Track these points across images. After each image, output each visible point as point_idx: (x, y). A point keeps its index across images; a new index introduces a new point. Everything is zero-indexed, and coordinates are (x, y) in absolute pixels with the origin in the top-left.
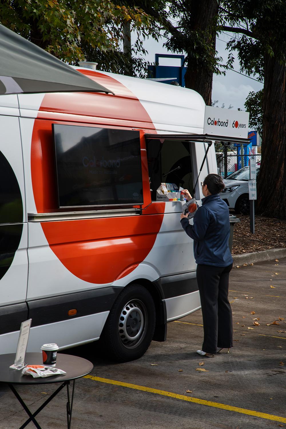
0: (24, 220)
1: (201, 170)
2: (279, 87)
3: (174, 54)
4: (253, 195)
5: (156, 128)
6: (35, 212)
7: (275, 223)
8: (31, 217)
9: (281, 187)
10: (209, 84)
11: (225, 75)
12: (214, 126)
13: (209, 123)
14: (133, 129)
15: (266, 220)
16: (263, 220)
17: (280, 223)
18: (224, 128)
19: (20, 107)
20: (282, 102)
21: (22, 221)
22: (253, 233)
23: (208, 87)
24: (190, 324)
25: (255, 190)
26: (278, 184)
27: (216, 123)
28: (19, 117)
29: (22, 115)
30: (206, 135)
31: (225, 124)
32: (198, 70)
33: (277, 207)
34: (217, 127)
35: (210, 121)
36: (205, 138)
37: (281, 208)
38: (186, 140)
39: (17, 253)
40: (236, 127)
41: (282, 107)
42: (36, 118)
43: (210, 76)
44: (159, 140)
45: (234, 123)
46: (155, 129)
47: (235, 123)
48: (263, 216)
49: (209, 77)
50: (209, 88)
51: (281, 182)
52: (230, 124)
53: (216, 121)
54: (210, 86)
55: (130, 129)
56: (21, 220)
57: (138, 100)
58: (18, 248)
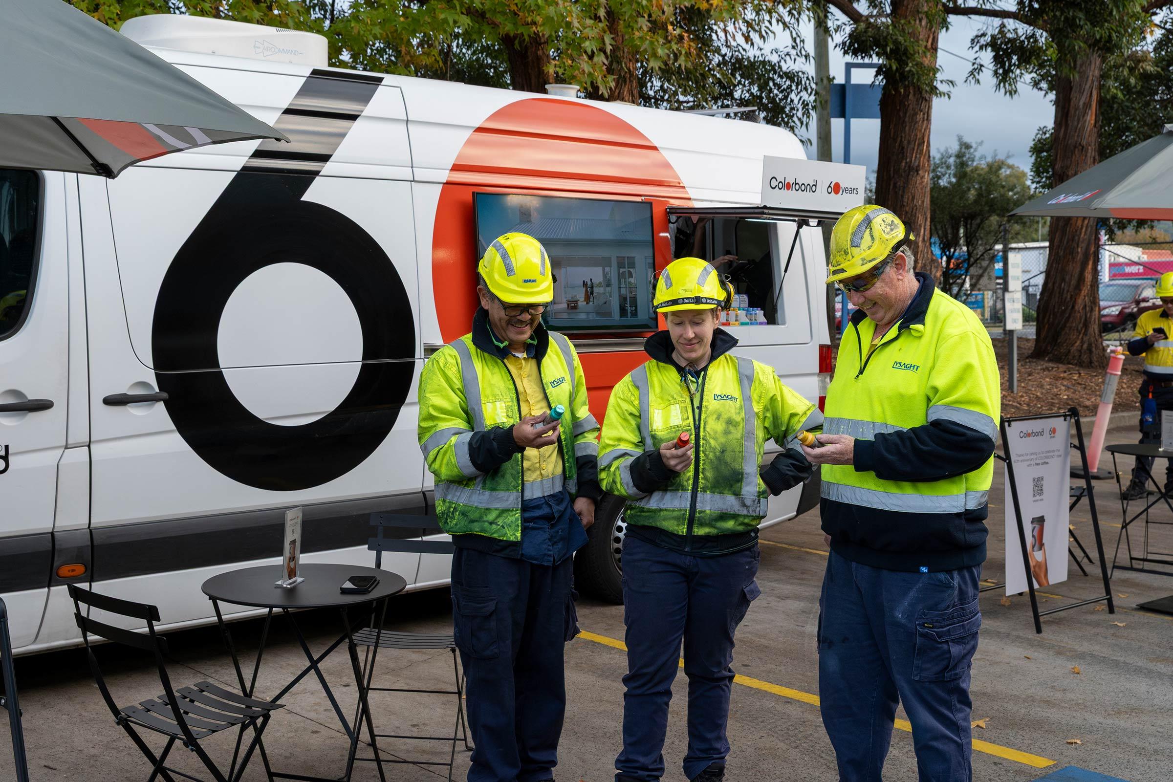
0: (417, 355)
1: (786, 271)
2: (1084, 116)
3: (855, 61)
4: (1015, 321)
5: (692, 197)
6: (438, 340)
7: (1071, 374)
8: (431, 350)
9: (1085, 306)
10: (924, 114)
11: (949, 97)
12: (785, 192)
13: (773, 186)
14: (643, 198)
15: (1053, 368)
16: (1047, 369)
17: (1080, 374)
18: (808, 194)
19: (414, 165)
20: (1090, 145)
21: (414, 357)
22: (1012, 392)
23: (923, 121)
24: (790, 547)
25: (1019, 312)
26: (1080, 301)
27: (788, 186)
28: (411, 181)
29: (416, 179)
30: (765, 207)
31: (812, 188)
32: (902, 91)
33: (1077, 344)
34: (792, 193)
35: (774, 183)
36: (763, 213)
37: (1085, 346)
38: (740, 218)
39: (404, 411)
40: (837, 192)
41: (1089, 155)
42: (444, 184)
43: (926, 100)
44: (690, 218)
45: (829, 186)
46: (689, 199)
47: (832, 185)
48: (1050, 360)
49: (924, 102)
50: (925, 122)
51: (1085, 296)
52: (822, 188)
53: (788, 183)
54: (926, 118)
55: (639, 199)
56: (412, 355)
57: (655, 148)
58: (406, 401)
